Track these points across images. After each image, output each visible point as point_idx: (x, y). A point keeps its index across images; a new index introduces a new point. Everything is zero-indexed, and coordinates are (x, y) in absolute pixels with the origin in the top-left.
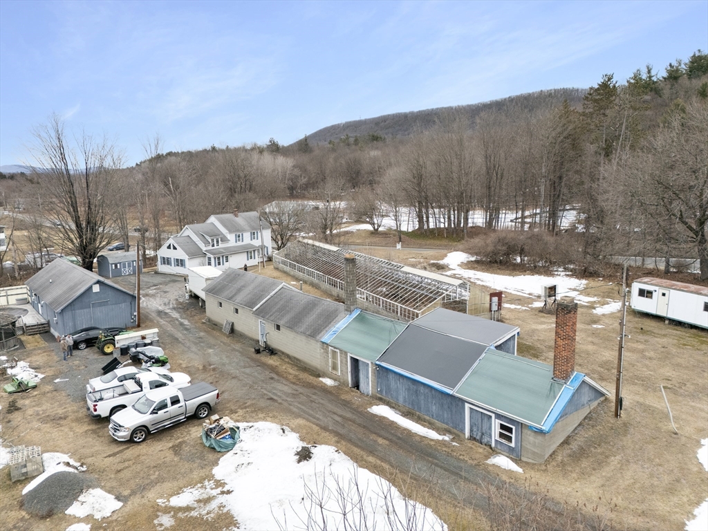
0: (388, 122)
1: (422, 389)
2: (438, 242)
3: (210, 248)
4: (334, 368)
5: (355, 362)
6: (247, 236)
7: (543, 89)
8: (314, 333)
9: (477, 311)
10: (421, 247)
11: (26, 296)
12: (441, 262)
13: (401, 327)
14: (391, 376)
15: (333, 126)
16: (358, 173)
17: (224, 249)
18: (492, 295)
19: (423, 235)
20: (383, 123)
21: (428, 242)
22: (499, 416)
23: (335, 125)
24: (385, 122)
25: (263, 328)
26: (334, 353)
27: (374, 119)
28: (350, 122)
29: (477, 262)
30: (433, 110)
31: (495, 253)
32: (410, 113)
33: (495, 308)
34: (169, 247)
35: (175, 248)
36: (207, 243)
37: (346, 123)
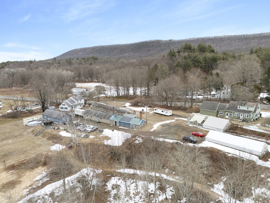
0: (97, 49)
1: (125, 123)
2: (123, 100)
3: (72, 104)
4: (112, 123)
5: (116, 122)
6: (79, 101)
7: (151, 40)
8: (108, 119)
9: (132, 114)
10: (119, 101)
11: (41, 117)
12: (125, 105)
13: (122, 116)
14: (121, 123)
15: (75, 49)
16: (92, 74)
17: (75, 104)
18: (134, 111)
19: (119, 98)
20: (95, 49)
21: (120, 100)
22: (134, 125)
23: (76, 49)
24: (96, 49)
25: (98, 119)
26: (112, 121)
27: (91, 47)
28: (82, 48)
29: (132, 105)
30: (114, 45)
31: (135, 103)
32: (105, 46)
33: (134, 113)
34: (63, 105)
35: (65, 105)
36: (72, 103)
37: (80, 48)
